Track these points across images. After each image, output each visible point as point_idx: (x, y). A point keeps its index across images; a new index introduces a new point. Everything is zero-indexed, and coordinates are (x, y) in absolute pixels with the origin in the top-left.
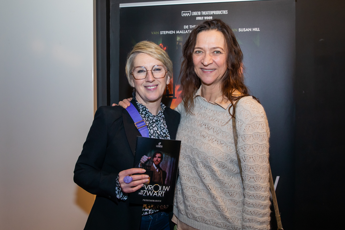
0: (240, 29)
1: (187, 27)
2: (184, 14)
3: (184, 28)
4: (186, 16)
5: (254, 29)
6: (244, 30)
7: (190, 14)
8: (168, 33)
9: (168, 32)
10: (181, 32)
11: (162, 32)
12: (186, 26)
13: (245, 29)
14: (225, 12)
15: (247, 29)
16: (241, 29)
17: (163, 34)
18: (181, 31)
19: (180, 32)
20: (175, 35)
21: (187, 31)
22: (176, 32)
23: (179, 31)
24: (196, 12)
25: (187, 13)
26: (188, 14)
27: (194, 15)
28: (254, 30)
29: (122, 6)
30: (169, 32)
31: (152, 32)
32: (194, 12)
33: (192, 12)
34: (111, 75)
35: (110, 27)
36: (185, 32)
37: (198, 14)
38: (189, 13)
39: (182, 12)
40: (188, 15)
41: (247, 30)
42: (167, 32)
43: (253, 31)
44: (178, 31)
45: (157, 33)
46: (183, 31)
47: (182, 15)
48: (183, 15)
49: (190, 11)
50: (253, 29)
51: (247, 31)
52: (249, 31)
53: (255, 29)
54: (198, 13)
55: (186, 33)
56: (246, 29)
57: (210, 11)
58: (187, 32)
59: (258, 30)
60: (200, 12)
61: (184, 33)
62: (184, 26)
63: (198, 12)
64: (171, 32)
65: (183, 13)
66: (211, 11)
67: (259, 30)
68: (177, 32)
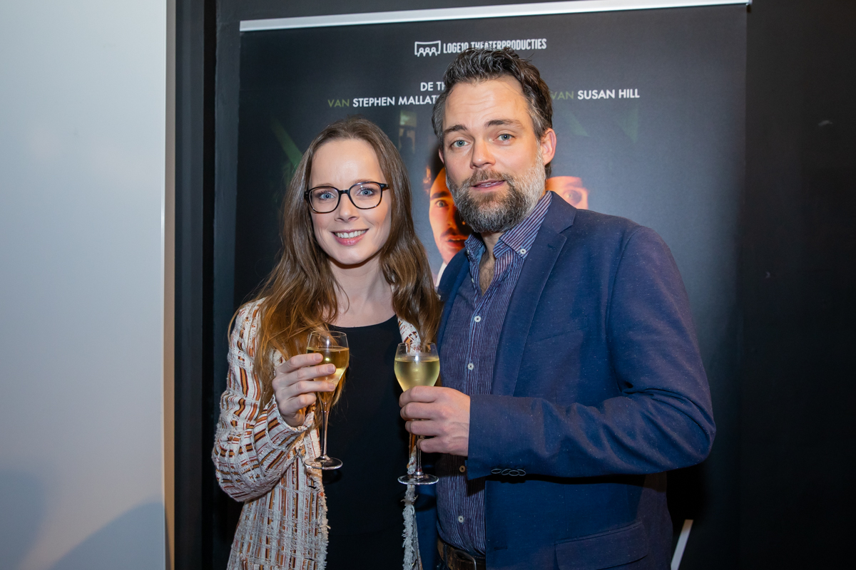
0: (583, 94)
1: (429, 86)
2: (421, 50)
3: (422, 90)
4: (427, 54)
5: (623, 91)
6: (595, 95)
7: (437, 50)
8: (375, 105)
9: (376, 102)
10: (413, 102)
11: (359, 102)
12: (425, 84)
13: (596, 91)
14: (539, 44)
15: (602, 92)
16: (585, 92)
17: (361, 105)
18: (411, 98)
19: (408, 101)
20: (395, 110)
21: (428, 97)
22: (397, 101)
23: (405, 99)
24: (457, 43)
25: (430, 46)
26: (434, 49)
27: (450, 52)
28: (622, 96)
29: (247, 26)
30: (378, 100)
31: (329, 101)
32: (449, 44)
33: (445, 45)
34: (215, 221)
35: (216, 88)
36: (423, 101)
37: (460, 49)
38: (436, 46)
39: (416, 43)
40: (433, 53)
41: (602, 94)
42: (372, 100)
43: (620, 97)
44: (403, 99)
45: (345, 104)
46: (417, 97)
47: (416, 53)
48: (418, 51)
49: (439, 42)
50: (620, 93)
51: (602, 98)
52: (608, 97)
53: (627, 93)
54: (460, 46)
55: (425, 103)
56: (598, 93)
57: (497, 40)
58: (428, 100)
59: (634, 94)
60: (467, 44)
61: (422, 103)
62: (422, 84)
63: (462, 44)
64: (383, 101)
65: (419, 46)
66: (499, 42)
67: (637, 96)
68: (402, 101)
